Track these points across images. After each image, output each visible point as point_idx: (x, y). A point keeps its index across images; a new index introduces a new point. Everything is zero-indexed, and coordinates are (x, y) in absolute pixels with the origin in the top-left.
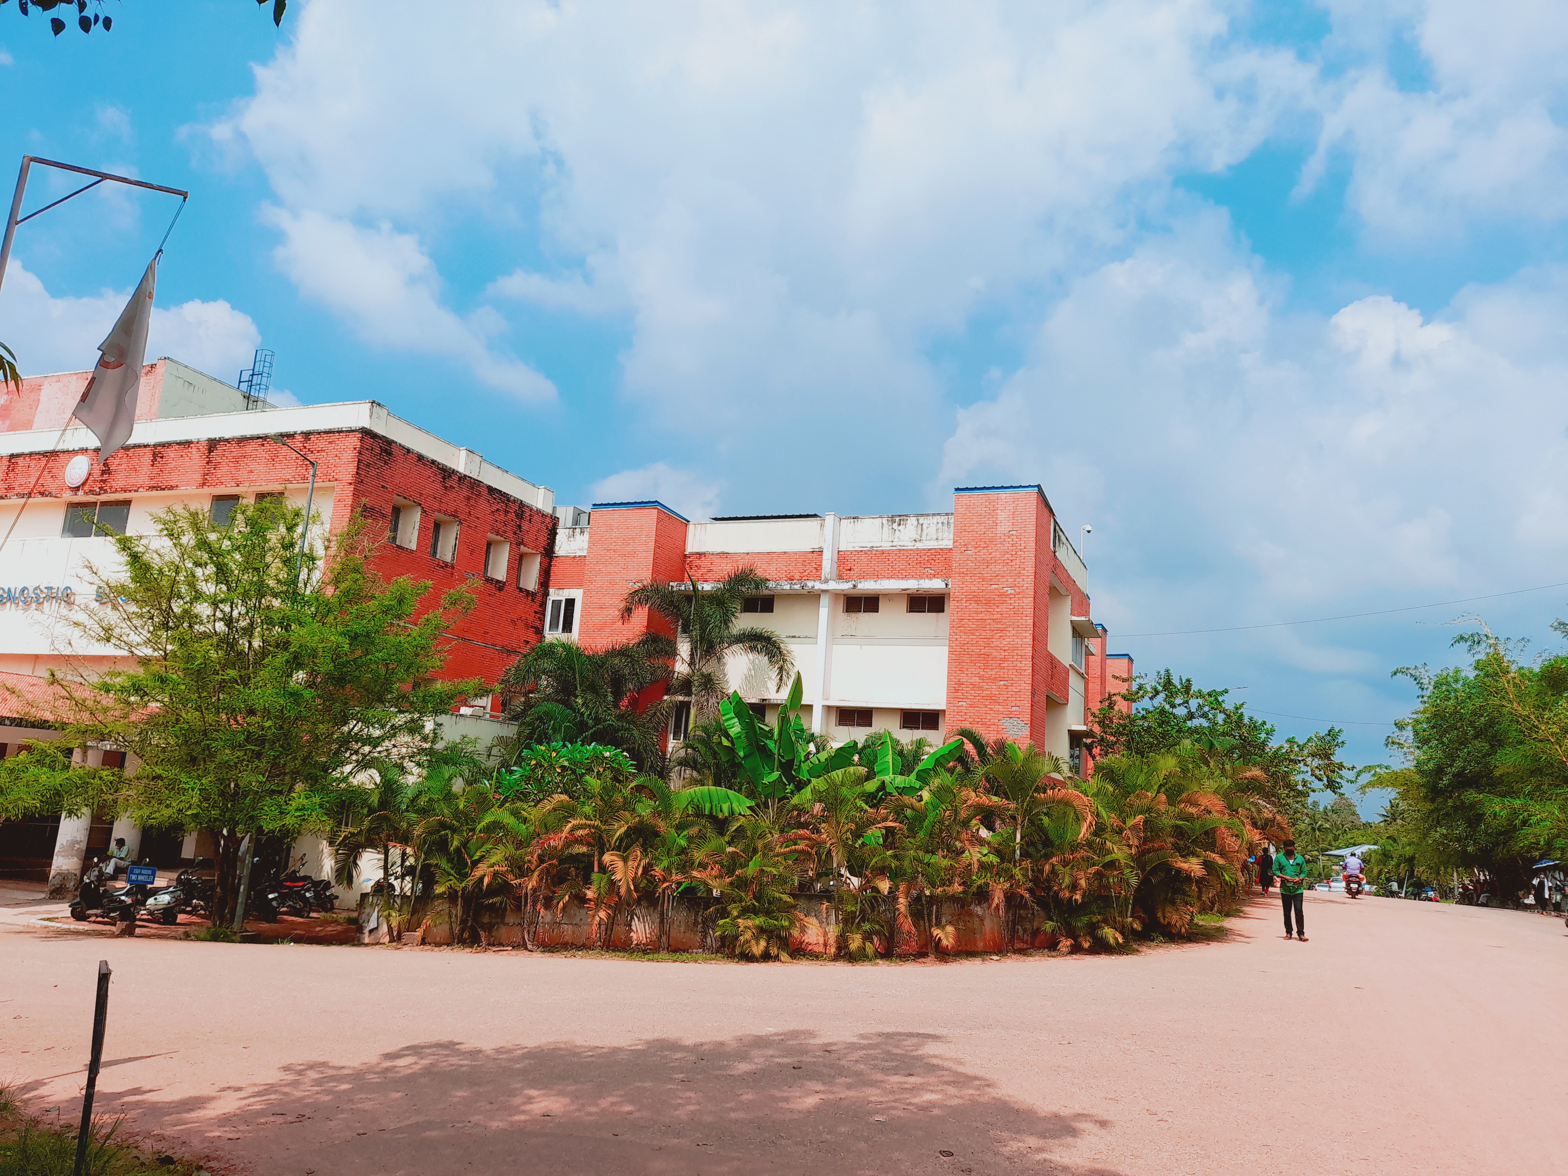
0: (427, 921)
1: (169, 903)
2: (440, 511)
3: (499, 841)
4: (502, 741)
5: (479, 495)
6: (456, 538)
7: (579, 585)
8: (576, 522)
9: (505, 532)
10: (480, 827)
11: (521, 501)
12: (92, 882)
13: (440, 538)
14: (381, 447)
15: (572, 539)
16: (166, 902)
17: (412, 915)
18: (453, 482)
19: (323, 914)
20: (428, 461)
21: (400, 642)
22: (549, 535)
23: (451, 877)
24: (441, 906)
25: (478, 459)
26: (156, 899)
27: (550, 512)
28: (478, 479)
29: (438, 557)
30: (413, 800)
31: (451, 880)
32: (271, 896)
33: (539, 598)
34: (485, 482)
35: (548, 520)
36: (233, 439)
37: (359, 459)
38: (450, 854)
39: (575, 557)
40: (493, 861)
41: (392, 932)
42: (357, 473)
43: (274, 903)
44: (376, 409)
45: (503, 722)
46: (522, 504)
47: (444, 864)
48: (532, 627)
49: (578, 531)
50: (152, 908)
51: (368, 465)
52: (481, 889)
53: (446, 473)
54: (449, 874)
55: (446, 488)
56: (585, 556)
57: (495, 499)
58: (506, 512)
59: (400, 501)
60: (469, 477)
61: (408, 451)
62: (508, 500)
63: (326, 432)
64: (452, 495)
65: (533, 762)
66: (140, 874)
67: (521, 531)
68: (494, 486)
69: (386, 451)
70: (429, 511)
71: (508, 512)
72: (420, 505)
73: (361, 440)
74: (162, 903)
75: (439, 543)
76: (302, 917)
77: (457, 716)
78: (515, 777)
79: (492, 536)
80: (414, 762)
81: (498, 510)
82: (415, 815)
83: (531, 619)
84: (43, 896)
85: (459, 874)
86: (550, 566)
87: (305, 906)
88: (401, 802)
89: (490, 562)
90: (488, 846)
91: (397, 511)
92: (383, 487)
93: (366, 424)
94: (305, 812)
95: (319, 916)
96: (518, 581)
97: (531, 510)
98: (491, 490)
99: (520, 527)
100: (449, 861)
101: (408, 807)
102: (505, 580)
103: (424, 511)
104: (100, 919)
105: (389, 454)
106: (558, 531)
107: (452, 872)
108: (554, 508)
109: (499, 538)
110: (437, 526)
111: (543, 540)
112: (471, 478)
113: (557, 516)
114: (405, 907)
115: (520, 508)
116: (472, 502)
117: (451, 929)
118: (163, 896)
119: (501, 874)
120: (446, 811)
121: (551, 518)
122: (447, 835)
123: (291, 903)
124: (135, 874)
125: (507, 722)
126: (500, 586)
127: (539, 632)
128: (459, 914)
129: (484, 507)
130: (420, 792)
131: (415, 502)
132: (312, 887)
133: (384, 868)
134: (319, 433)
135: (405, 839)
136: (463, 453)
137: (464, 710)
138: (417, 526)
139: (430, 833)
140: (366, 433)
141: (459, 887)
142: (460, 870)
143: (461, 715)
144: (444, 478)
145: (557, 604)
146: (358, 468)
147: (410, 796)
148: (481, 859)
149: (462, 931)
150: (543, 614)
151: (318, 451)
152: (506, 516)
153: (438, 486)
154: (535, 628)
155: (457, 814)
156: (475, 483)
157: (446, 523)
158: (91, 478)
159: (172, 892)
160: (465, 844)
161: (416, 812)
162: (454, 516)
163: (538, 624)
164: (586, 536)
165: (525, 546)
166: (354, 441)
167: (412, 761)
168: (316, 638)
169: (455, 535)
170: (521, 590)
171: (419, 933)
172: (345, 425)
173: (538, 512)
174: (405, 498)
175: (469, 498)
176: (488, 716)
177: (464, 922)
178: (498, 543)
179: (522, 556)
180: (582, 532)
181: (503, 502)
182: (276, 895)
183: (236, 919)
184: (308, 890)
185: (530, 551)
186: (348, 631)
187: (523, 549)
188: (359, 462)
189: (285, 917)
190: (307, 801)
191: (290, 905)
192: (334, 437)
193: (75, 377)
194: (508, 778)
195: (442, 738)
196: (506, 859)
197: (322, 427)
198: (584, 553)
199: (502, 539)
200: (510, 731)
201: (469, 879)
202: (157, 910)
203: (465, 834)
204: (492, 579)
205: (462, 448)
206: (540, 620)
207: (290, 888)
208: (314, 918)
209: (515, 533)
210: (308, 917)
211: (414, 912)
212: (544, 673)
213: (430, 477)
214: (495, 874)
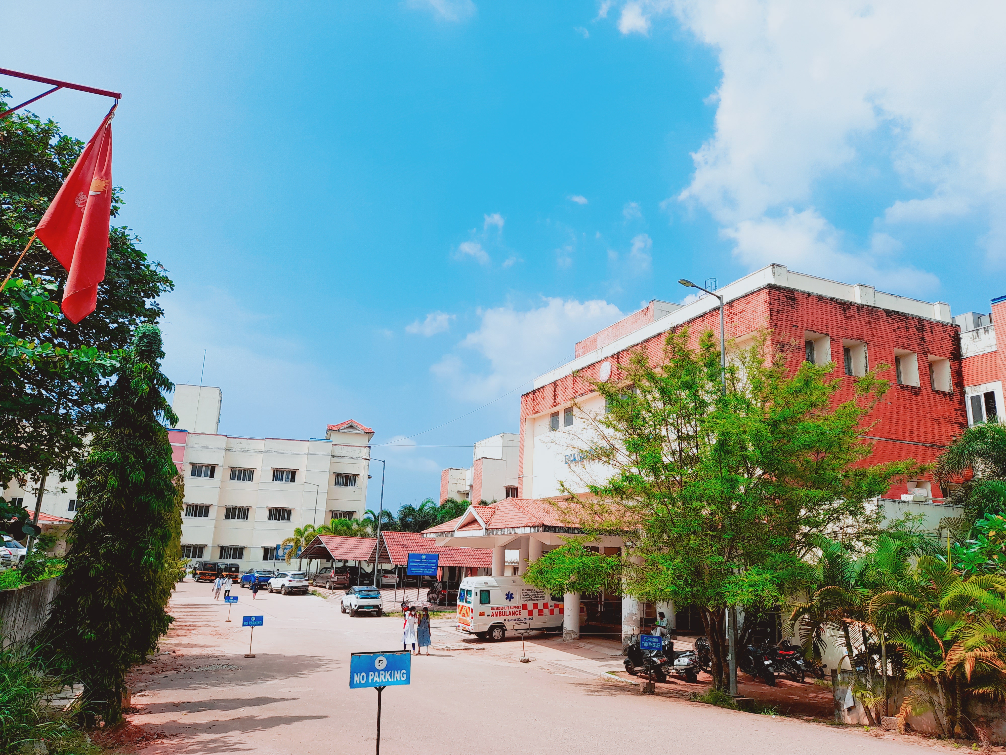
0: (906, 707)
1: (688, 665)
2: (846, 337)
3: (974, 619)
4: (949, 523)
5: (878, 318)
6: (866, 357)
7: (995, 377)
8: (977, 324)
9: (910, 345)
10: (943, 602)
11: (920, 317)
12: (633, 646)
13: (852, 361)
14: (786, 296)
15: (977, 339)
16: (686, 664)
17: (888, 698)
18: (853, 311)
19: (816, 680)
20: (827, 299)
21: (819, 426)
22: (953, 341)
23: (922, 660)
24: (917, 691)
25: (872, 291)
26: (679, 661)
27: (950, 321)
28: (875, 306)
29: (853, 374)
30: (862, 575)
31: (922, 663)
32: (766, 663)
33: (957, 397)
34: (881, 307)
35: (949, 329)
36: (684, 323)
37: (770, 308)
38: (914, 633)
39: (984, 354)
40: (970, 642)
41: (870, 715)
42: (771, 319)
43: (771, 669)
44: (777, 269)
45: (948, 505)
46: (920, 320)
47: (910, 644)
48: (956, 423)
49: (982, 331)
50: (678, 668)
51: (778, 312)
52: (963, 674)
53: (845, 306)
54: (919, 657)
55: (847, 318)
56: (995, 352)
57: (894, 319)
58: (907, 328)
59: (811, 335)
60: (866, 305)
61: (809, 295)
62: (907, 318)
63: (743, 297)
64: (853, 322)
65: (992, 533)
66: (650, 641)
67: (925, 342)
68: (891, 309)
69: (790, 298)
70: (837, 339)
71: (908, 328)
72: (828, 335)
73: (769, 294)
74: (683, 664)
75: (852, 365)
76: (798, 681)
77: (899, 502)
78: (973, 550)
79: (898, 351)
80: (861, 541)
81: (898, 328)
82: (866, 590)
83: (953, 416)
84: (620, 653)
85: (933, 657)
86: (960, 367)
87: (798, 672)
88: (850, 577)
89: (902, 374)
90: (960, 624)
91: (810, 344)
92: (794, 326)
93: (772, 282)
94: (757, 588)
95: (813, 682)
96: (932, 382)
97: (930, 323)
98: (889, 313)
99: (923, 338)
100: (917, 640)
101: (857, 581)
102: (919, 386)
103: (832, 340)
104: (643, 674)
105: (794, 299)
106: (961, 336)
107: (922, 654)
108: (953, 319)
109: (905, 351)
110: (847, 351)
111: (948, 346)
112: (868, 306)
113: (957, 323)
114: (878, 689)
115: (919, 323)
116: (873, 325)
117: (937, 719)
118: (683, 658)
119: (986, 660)
120: (899, 585)
121: (952, 326)
122: (906, 611)
123: (786, 669)
124: (646, 641)
125: (952, 505)
126: (916, 391)
127: (964, 425)
128: (943, 701)
129: (884, 327)
130: (867, 566)
131: (823, 333)
132: (800, 656)
133: (847, 645)
134: (738, 299)
135: (861, 616)
136: (857, 289)
137: (904, 497)
138: (829, 353)
139: (886, 610)
140: (771, 288)
141: (935, 671)
142: (933, 652)
143: (903, 502)
144: (844, 310)
145: (976, 400)
146: (771, 315)
147: (858, 571)
148: (954, 640)
149: (953, 724)
150: (964, 410)
151: (740, 313)
152: (907, 331)
153: (840, 317)
154: (958, 423)
155: (913, 589)
156: (873, 310)
157: (855, 347)
158: (613, 374)
159: (689, 656)
160: (930, 622)
161: (867, 586)
162: (860, 339)
163: (961, 420)
164: (992, 334)
165: (932, 354)
166: (764, 296)
167: (859, 541)
168: (735, 425)
169: (864, 354)
170: (937, 392)
171: (899, 720)
172: (755, 287)
173: (938, 323)
174: (814, 332)
175: (869, 323)
176: (931, 501)
177: (951, 712)
178: (905, 356)
179: (931, 365)
180: (986, 331)
181: (902, 320)
182: (771, 662)
183: (731, 685)
184: (798, 659)
185: (938, 358)
186: (767, 419)
187: (931, 357)
188: (770, 310)
189: (785, 681)
190: (758, 578)
191: (785, 671)
192: (748, 299)
193: (611, 328)
194: (965, 551)
195: (884, 517)
196: (989, 642)
197: (739, 295)
198: (994, 349)
199: (909, 351)
200: (957, 513)
201: (944, 663)
202: (682, 670)
203: (927, 610)
204: (907, 386)
205: (855, 285)
206: (963, 416)
207: (784, 656)
208: (809, 683)
209: (920, 345)
210: (803, 682)
211: (889, 695)
212: (979, 455)
213: (831, 312)
214: (978, 660)
